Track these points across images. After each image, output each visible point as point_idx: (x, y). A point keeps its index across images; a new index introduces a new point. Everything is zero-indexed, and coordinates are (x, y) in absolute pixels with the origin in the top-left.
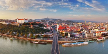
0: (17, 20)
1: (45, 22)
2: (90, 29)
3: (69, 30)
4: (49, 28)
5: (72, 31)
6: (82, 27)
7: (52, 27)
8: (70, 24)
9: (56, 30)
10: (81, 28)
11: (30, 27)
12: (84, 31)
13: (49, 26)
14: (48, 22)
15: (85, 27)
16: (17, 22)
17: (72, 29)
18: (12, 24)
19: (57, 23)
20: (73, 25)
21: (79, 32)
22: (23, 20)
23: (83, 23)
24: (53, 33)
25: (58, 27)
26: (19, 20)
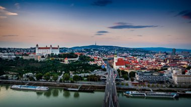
0: (35, 48)
1: (92, 51)
2: (185, 66)
3: (138, 66)
4: (99, 63)
5: (144, 69)
6: (165, 61)
7: (104, 60)
8: (140, 55)
9: (112, 67)
10: (163, 64)
11: (64, 62)
12: (169, 69)
13: (98, 59)
14: (97, 52)
15: (172, 62)
16: (35, 52)
17: (143, 64)
18: (24, 58)
19: (114, 54)
20: (145, 57)
21: (160, 70)
22: (49, 48)
23: (167, 54)
24: (105, 72)
25: (116, 61)
26: (39, 48)
